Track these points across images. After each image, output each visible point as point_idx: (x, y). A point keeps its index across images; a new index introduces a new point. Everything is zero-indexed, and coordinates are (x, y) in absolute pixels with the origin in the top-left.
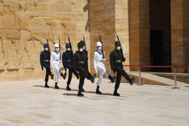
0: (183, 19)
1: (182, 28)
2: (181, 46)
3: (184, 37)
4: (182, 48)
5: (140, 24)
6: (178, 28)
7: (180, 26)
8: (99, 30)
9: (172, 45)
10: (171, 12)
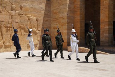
0: (109, 15)
1: (108, 20)
2: (107, 31)
3: (109, 26)
4: (108, 32)
5: (80, 19)
6: (105, 21)
7: (107, 20)
8: (56, 23)
9: (101, 31)
10: (101, 12)
